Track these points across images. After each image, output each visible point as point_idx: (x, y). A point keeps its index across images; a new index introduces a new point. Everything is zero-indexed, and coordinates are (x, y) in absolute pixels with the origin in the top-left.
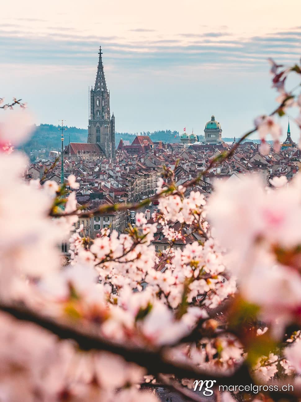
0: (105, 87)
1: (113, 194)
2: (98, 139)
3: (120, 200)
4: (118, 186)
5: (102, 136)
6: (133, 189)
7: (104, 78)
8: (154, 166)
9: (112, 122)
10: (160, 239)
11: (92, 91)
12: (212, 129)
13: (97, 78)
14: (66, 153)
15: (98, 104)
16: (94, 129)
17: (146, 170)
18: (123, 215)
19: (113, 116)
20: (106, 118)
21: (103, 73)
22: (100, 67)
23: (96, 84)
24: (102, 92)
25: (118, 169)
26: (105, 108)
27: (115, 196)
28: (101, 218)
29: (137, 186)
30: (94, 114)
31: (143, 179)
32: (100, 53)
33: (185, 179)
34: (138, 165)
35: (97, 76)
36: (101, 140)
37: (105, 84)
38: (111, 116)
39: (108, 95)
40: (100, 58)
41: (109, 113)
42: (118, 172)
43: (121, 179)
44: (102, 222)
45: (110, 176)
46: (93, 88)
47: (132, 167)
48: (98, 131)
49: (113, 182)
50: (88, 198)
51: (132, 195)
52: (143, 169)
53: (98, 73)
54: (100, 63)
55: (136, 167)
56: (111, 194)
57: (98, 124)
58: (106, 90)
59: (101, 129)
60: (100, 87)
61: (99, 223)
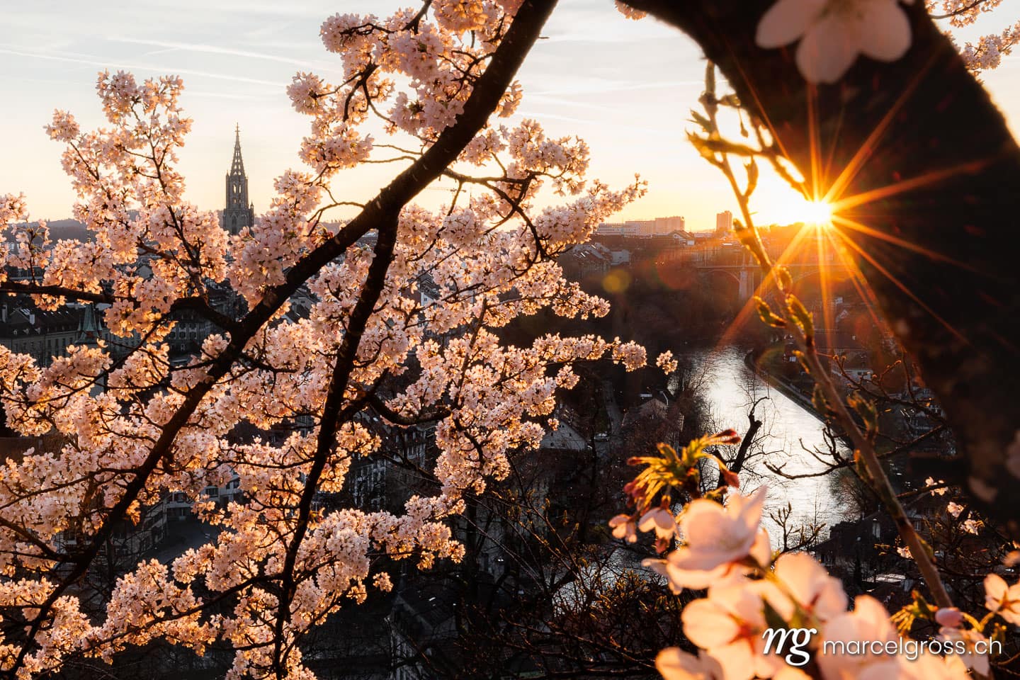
0: (242, 170)
5: (238, 227)
7: (241, 161)
9: (251, 211)
11: (227, 176)
13: (233, 161)
15: (234, 190)
16: (230, 219)
19: (252, 205)
20: (242, 206)
21: (240, 154)
22: (238, 148)
23: (233, 167)
24: (240, 176)
26: (243, 196)
30: (229, 201)
32: (238, 131)
35: (235, 157)
37: (242, 167)
38: (250, 204)
39: (246, 181)
40: (238, 136)
41: (246, 200)
46: (229, 172)
48: (234, 222)
53: (235, 154)
54: (238, 143)
57: (234, 214)
58: (243, 174)
59: (238, 219)
60: (237, 170)
61: (185, 330)
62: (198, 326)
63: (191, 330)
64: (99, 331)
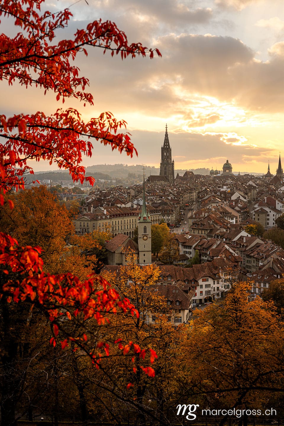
1: (172, 203)
2: (165, 173)
3: (176, 206)
4: (175, 198)
5: (167, 171)
6: (183, 200)
7: (168, 141)
8: (195, 187)
9: (173, 164)
10: (196, 227)
11: (162, 148)
12: (227, 167)
13: (165, 141)
14: (148, 180)
15: (165, 154)
16: (164, 168)
17: (190, 190)
18: (177, 214)
19: (173, 161)
20: (169, 162)
21: (168, 138)
22: (167, 136)
23: (164, 144)
24: (168, 148)
25: (175, 189)
26: (169, 157)
27: (173, 204)
28: (166, 215)
29: (185, 198)
30: (163, 160)
31: (188, 195)
32: (166, 128)
33: (210, 195)
34: (186, 187)
36: (167, 174)
37: (169, 144)
38: (172, 161)
39: (171, 150)
40: (166, 130)
41: (171, 159)
42: (175, 191)
43: (176, 194)
44: (166, 217)
45: (171, 193)
46: (163, 146)
47: (182, 188)
48: (165, 169)
49: (172, 196)
50: (158, 205)
51: (183, 203)
52: (188, 189)
53: (165, 138)
54: (166, 132)
55: (185, 188)
56: (171, 203)
57: (165, 165)
58: (169, 147)
59: (167, 168)
60: (167, 145)
61: (165, 218)
62: (171, 215)
63: (167, 218)
64: (148, 217)
